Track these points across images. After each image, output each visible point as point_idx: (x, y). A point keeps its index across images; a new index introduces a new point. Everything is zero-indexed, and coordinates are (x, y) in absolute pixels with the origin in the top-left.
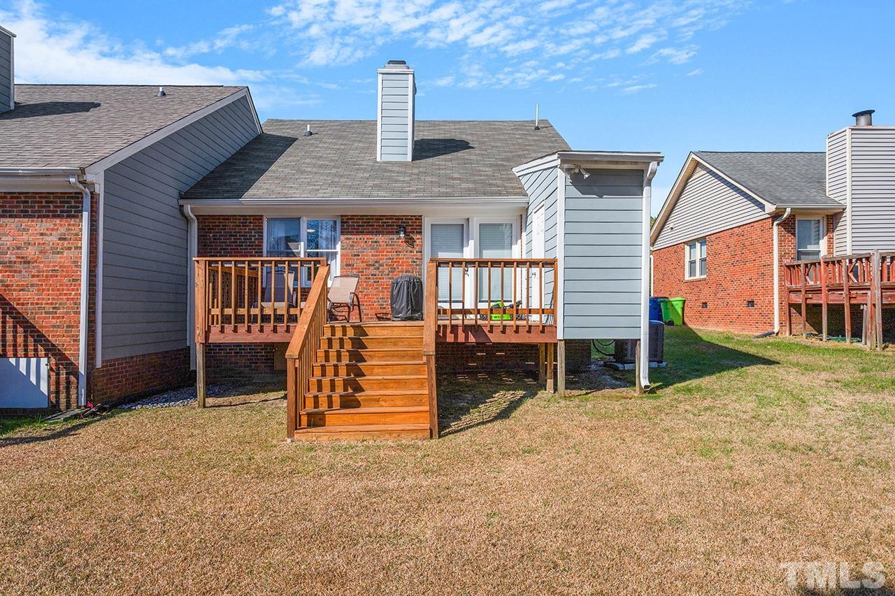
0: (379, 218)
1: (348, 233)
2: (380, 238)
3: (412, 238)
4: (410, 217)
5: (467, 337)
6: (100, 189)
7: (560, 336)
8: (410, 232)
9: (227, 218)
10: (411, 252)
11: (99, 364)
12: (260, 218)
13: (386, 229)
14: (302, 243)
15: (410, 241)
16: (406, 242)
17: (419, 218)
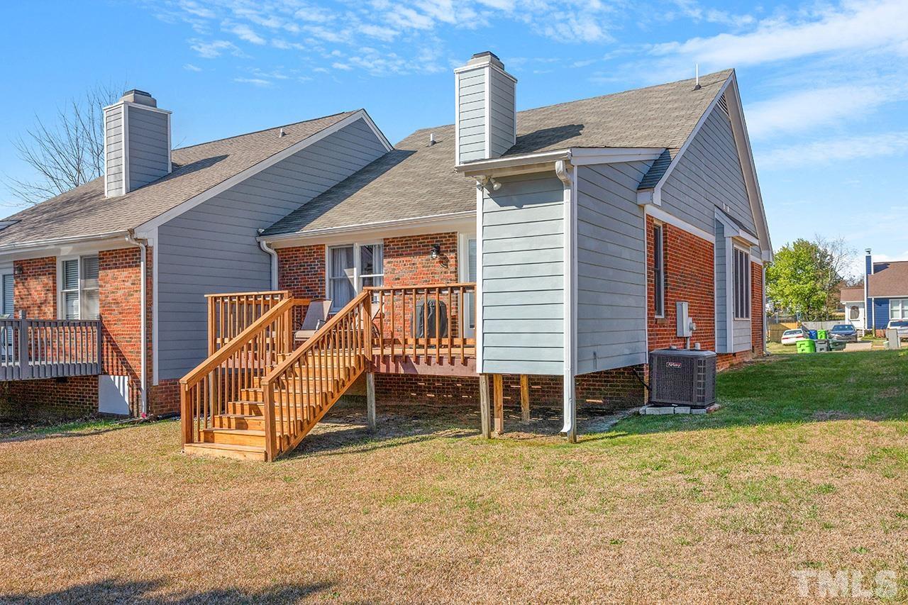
0: (415, 239)
1: (390, 256)
2: (417, 260)
3: (446, 258)
4: (443, 235)
5: (397, 368)
6: (154, 242)
7: (479, 370)
8: (444, 251)
9: (298, 249)
10: (445, 272)
11: (156, 382)
12: (321, 247)
13: (422, 249)
14: (355, 269)
15: (444, 261)
16: (441, 262)
17: (453, 236)
